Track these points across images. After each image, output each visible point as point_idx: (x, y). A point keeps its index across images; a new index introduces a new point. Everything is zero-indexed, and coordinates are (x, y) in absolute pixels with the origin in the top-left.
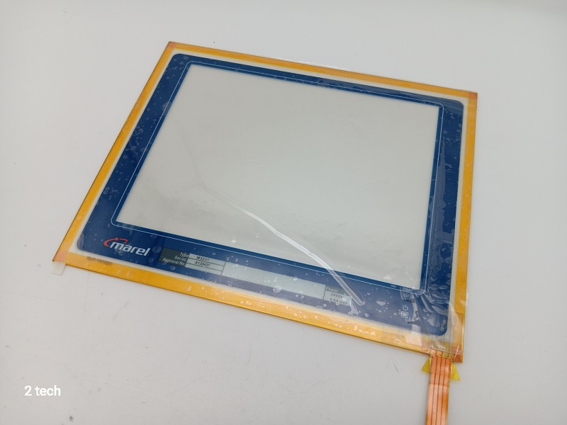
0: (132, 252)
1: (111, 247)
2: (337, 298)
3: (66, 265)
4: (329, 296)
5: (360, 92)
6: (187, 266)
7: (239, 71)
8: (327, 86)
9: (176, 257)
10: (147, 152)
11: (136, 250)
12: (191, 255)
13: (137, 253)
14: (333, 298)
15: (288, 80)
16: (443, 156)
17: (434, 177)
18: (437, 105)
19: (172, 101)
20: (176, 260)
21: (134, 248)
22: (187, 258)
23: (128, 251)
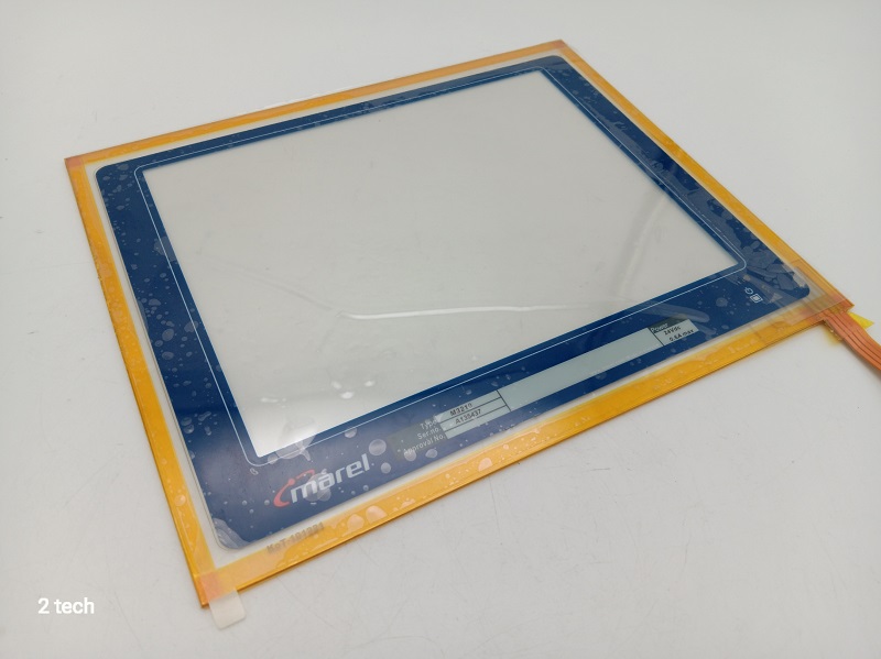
0: (339, 480)
1: (295, 499)
2: (676, 333)
3: (240, 591)
4: (665, 337)
5: (433, 96)
6: (450, 435)
7: (235, 145)
8: (385, 108)
9: (420, 436)
10: (201, 328)
11: (344, 474)
12: (439, 418)
13: (350, 475)
14: (672, 335)
15: (322, 124)
16: (603, 118)
17: (617, 143)
18: (536, 70)
19: (163, 234)
20: (424, 440)
21: (338, 473)
22: (438, 425)
23: (332, 483)
